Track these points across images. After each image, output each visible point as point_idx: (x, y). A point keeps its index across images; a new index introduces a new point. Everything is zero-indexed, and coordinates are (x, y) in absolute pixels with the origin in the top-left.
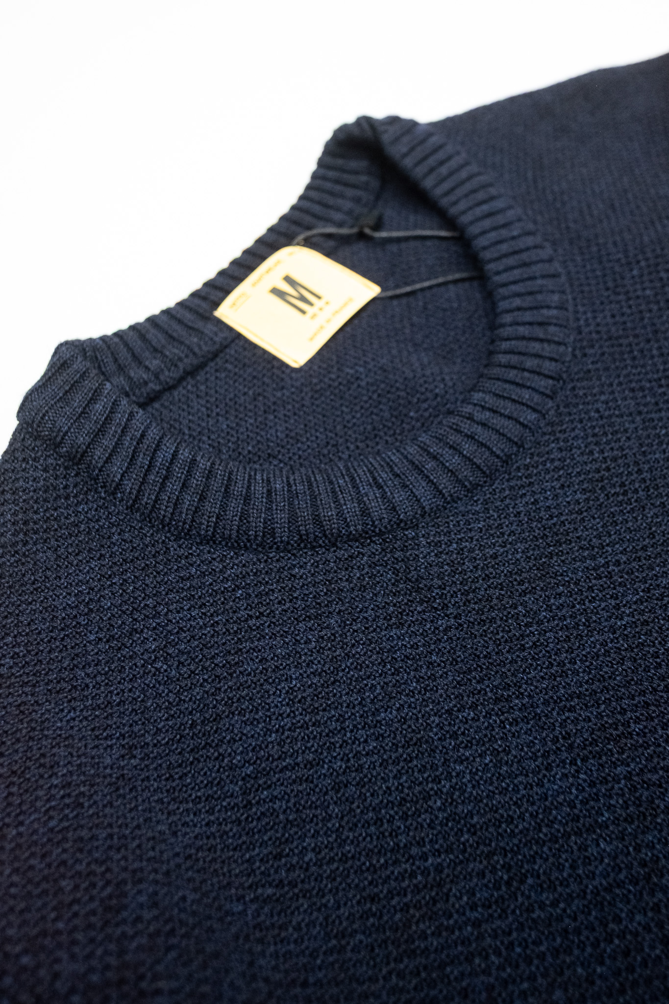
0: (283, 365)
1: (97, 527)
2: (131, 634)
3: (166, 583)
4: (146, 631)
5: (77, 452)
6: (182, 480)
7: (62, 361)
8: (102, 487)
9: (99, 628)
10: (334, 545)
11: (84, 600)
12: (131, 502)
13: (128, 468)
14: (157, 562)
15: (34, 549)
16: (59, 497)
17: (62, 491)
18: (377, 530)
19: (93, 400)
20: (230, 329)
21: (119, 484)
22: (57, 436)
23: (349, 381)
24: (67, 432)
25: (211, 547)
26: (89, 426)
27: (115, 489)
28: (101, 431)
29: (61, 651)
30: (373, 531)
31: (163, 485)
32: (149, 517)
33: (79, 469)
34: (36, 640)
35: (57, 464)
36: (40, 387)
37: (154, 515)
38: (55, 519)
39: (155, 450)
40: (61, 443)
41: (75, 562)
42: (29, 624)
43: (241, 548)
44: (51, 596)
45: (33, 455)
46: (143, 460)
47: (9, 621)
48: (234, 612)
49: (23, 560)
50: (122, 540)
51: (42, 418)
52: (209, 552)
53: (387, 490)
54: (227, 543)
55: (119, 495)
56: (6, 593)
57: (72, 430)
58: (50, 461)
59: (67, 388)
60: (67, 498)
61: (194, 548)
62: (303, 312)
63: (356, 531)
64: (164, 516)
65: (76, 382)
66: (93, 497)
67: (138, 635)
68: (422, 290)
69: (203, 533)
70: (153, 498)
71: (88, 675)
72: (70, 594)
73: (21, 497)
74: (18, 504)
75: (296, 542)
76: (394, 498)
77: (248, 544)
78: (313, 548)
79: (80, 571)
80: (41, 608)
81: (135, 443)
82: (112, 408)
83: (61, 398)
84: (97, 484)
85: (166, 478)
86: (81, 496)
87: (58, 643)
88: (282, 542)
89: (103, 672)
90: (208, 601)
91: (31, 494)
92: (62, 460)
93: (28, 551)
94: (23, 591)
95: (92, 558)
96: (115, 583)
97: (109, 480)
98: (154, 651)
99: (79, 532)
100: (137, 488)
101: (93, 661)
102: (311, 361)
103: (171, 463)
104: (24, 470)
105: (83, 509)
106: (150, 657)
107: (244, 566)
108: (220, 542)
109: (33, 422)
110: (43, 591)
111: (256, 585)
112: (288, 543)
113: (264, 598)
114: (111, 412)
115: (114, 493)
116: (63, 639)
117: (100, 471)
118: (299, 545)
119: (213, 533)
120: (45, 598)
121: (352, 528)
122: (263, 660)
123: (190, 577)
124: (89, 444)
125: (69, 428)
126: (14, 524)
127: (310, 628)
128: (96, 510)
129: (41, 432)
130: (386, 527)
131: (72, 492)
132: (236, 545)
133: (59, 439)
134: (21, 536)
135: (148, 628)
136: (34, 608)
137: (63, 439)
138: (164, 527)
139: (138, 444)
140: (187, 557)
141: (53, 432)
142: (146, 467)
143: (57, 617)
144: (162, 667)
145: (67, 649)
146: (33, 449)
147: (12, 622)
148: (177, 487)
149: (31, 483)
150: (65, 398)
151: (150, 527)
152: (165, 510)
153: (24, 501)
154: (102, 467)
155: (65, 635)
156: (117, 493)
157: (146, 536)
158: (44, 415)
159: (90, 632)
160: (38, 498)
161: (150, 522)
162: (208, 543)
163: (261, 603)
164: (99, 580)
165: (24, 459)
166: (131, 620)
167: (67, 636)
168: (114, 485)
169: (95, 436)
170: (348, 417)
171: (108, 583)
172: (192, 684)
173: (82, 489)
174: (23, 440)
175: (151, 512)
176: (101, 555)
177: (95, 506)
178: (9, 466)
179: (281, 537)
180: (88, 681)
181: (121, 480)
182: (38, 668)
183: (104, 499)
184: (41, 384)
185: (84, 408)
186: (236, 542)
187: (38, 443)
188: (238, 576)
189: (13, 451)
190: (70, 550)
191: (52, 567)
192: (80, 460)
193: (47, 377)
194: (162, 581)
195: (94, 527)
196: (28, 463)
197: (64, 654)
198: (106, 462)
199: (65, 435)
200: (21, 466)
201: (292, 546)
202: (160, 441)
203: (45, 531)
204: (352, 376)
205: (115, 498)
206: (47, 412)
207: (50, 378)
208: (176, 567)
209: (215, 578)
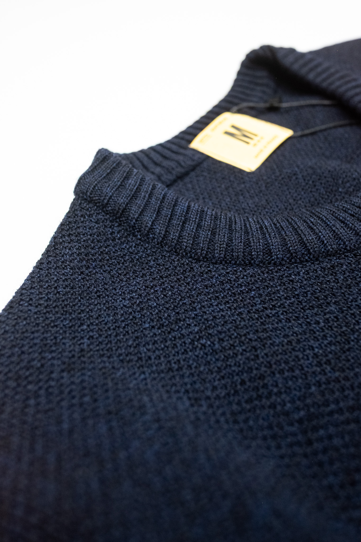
0: (241, 171)
1: (137, 257)
2: (176, 323)
3: (195, 290)
4: (187, 320)
5: (119, 209)
6: (197, 223)
7: (103, 157)
8: (138, 232)
9: (151, 319)
10: (317, 260)
11: (135, 303)
12: (161, 239)
13: (156, 218)
14: (185, 277)
15: (94, 272)
16: (107, 239)
17: (110, 236)
18: (348, 248)
19: (127, 178)
20: (202, 154)
21: (151, 229)
22: (104, 199)
23: (289, 177)
24: (111, 196)
25: (224, 265)
26: (126, 193)
27: (148, 232)
28: (135, 196)
29: (124, 335)
30: (345, 249)
31: (183, 226)
32: (175, 248)
33: (120, 221)
34: (104, 328)
35: (105, 219)
36: (89, 172)
37: (179, 247)
38: (107, 253)
39: (174, 206)
40: (107, 204)
41: (125, 279)
42: (97, 318)
43: (247, 265)
44: (111, 301)
45: (88, 213)
46: (166, 212)
47: (83, 315)
48: (252, 306)
49: (88, 278)
50: (157, 264)
51: (93, 189)
52: (223, 269)
53: (348, 223)
54: (236, 262)
55: (151, 236)
56: (78, 298)
57: (115, 195)
58: (100, 217)
59: (108, 171)
60: (114, 240)
61: (211, 267)
62: (248, 143)
63: (333, 249)
64: (186, 247)
65: (114, 168)
66: (132, 239)
67: (182, 323)
68: (321, 131)
69: (217, 255)
70: (177, 235)
71: (149, 350)
72: (124, 299)
73: (81, 238)
74: (80, 243)
75: (288, 258)
76: (355, 227)
77: (252, 262)
78: (301, 262)
79: (129, 284)
80: (105, 308)
81: (159, 202)
82: (140, 183)
83: (104, 177)
84: (134, 230)
85: (184, 223)
86: (124, 239)
87: (121, 330)
88: (278, 258)
89: (160, 348)
90: (231, 300)
91: (89, 237)
92: (108, 216)
93: (90, 272)
94: (90, 297)
95: (137, 276)
96: (156, 291)
97: (143, 226)
98: (197, 333)
99: (124, 261)
100: (164, 230)
101: (151, 341)
102: (259, 169)
103: (187, 213)
104: (82, 222)
105: (126, 247)
106: (195, 337)
107: (251, 276)
108: (230, 262)
109: (87, 191)
110: (104, 297)
111: (264, 288)
112: (283, 259)
113: (273, 296)
114: (140, 185)
115: (147, 235)
116: (124, 327)
117: (136, 221)
118: (290, 261)
119: (224, 256)
120: (107, 302)
121: (329, 247)
122: (286, 336)
123: (213, 285)
124: (127, 204)
125: (113, 194)
126: (78, 255)
127: (315, 314)
128: (135, 247)
129: (93, 197)
130: (354, 246)
131: (117, 236)
132: (243, 263)
133: (106, 201)
134: (84, 262)
135: (188, 318)
136: (99, 307)
137: (108, 201)
138: (187, 254)
139: (161, 203)
140: (207, 273)
141: (101, 197)
142: (169, 216)
143: (117, 314)
144: (206, 343)
145: (128, 334)
146: (88, 209)
147: (85, 316)
148: (194, 226)
149: (88, 230)
150: (108, 176)
151: (176, 256)
152: (187, 242)
153: (84, 241)
154: (138, 218)
155: (126, 325)
156: (149, 235)
157: (174, 261)
158: (95, 187)
159: (145, 322)
160: (93, 240)
161: (176, 252)
162: (221, 263)
163: (272, 299)
164: (145, 290)
165: (82, 216)
166: (174, 313)
167: (128, 325)
168: (147, 229)
169: (131, 199)
170: (295, 195)
171: (152, 291)
172: (234, 353)
173: (123, 234)
174: (80, 204)
175: (176, 245)
176: (143, 274)
177: (134, 245)
178: (72, 220)
179: (277, 255)
180: (149, 354)
181: (152, 225)
182: (109, 346)
183: (140, 239)
184: (90, 170)
185: (121, 183)
186: (242, 260)
187: (91, 205)
188: (248, 283)
189: (74, 212)
190: (120, 272)
191: (109, 282)
192: (121, 215)
193: (94, 166)
194: (192, 288)
195: (135, 257)
196: (85, 218)
197: (127, 337)
198: (140, 215)
199: (110, 199)
200: (80, 220)
201: (286, 261)
202: (176, 201)
203: (100, 261)
204: (290, 173)
205: (148, 238)
206: (96, 184)
207: (95, 167)
208: (200, 280)
209: (232, 285)
